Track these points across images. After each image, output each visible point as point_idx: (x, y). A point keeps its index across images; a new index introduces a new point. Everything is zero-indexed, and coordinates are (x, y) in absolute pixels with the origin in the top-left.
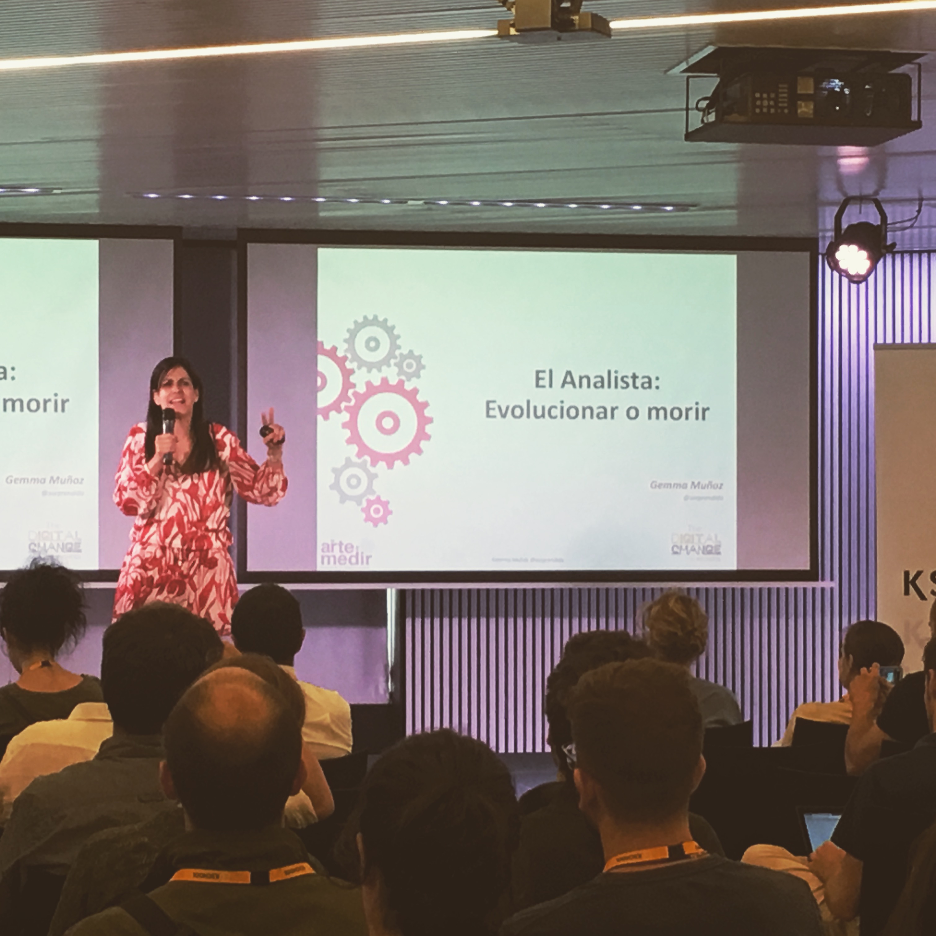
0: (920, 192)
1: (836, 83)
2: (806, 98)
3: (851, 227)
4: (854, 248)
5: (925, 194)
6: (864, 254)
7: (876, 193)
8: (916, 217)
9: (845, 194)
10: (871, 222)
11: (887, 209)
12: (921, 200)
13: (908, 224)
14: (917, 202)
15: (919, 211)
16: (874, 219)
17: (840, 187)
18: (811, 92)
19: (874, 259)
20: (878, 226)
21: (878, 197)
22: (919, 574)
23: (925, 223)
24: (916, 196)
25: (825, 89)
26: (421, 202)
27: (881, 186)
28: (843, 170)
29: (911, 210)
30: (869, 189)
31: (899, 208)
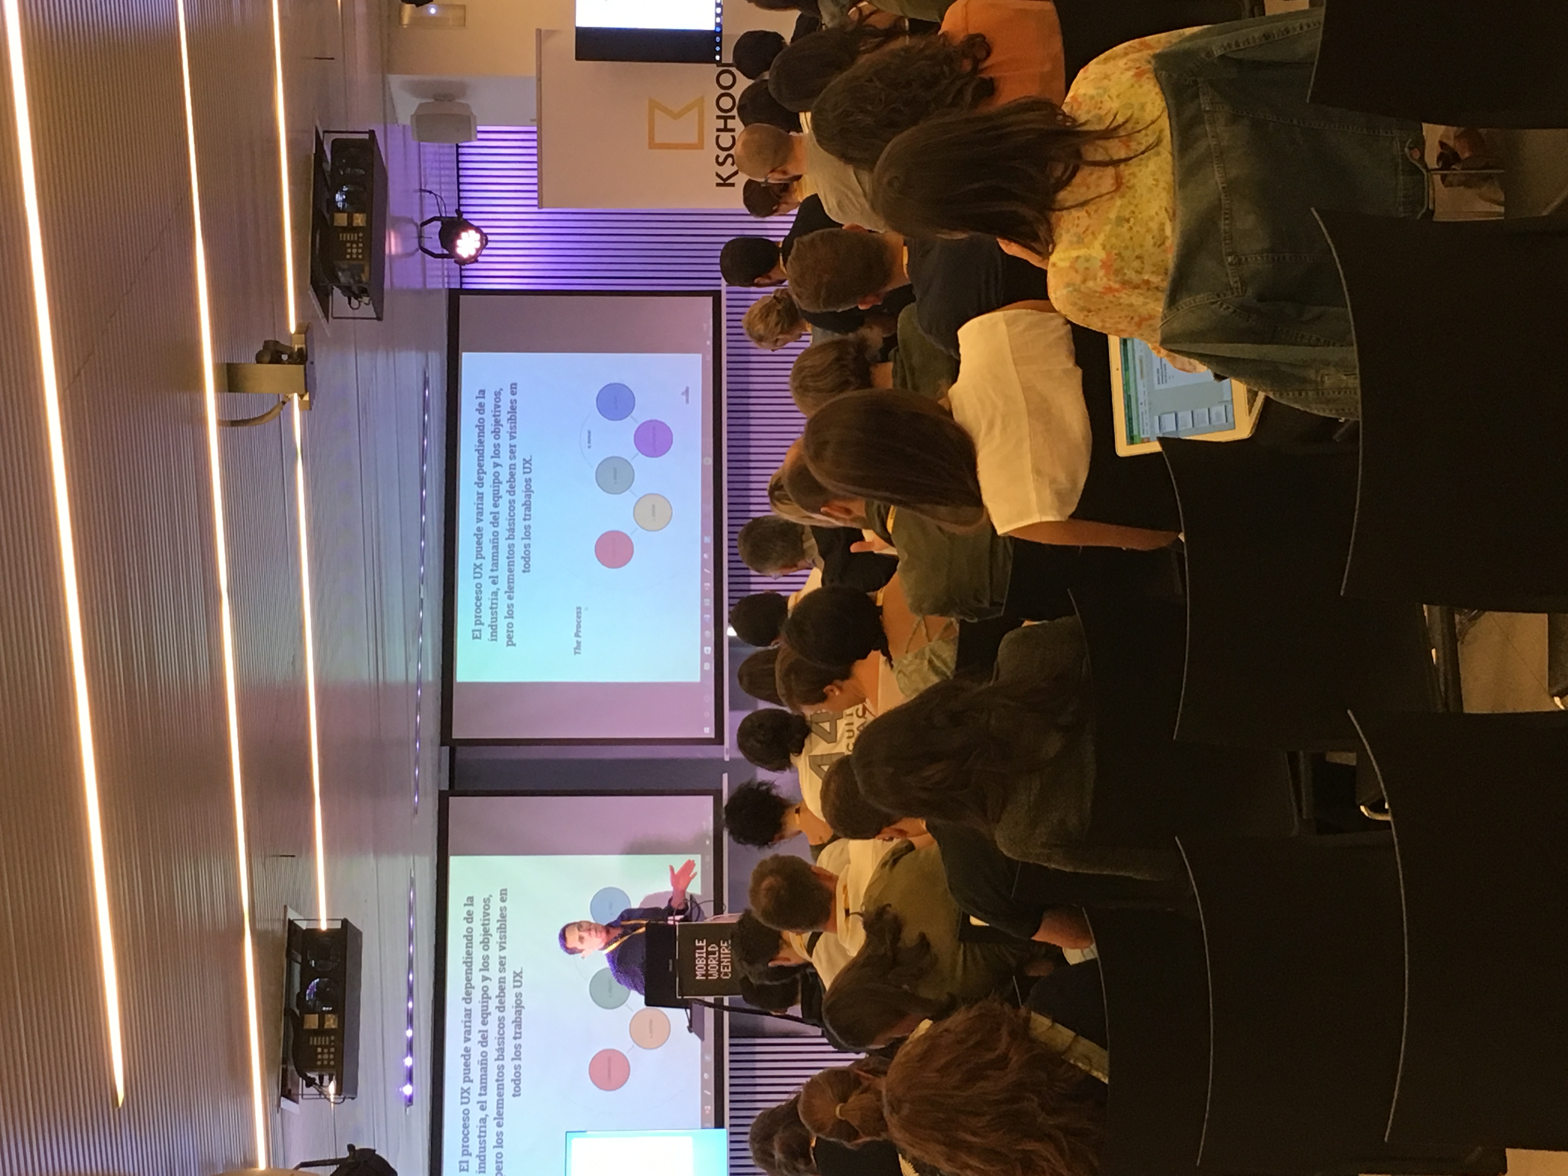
0: (415, 191)
1: (338, 197)
2: (350, 219)
3: (443, 246)
4: (459, 242)
5: (418, 188)
6: (464, 235)
7: (416, 224)
8: (435, 195)
9: (417, 250)
10: (439, 229)
11: (428, 217)
12: (421, 190)
13: (439, 199)
14: (423, 194)
15: (430, 192)
16: (437, 226)
17: (412, 254)
18: (346, 215)
19: (466, 225)
20: (442, 223)
21: (419, 223)
22: (718, 175)
23: (438, 187)
24: (419, 194)
25: (344, 206)
26: (422, 587)
27: (411, 221)
28: (400, 250)
29: (429, 199)
30: (413, 230)
31: (427, 208)
